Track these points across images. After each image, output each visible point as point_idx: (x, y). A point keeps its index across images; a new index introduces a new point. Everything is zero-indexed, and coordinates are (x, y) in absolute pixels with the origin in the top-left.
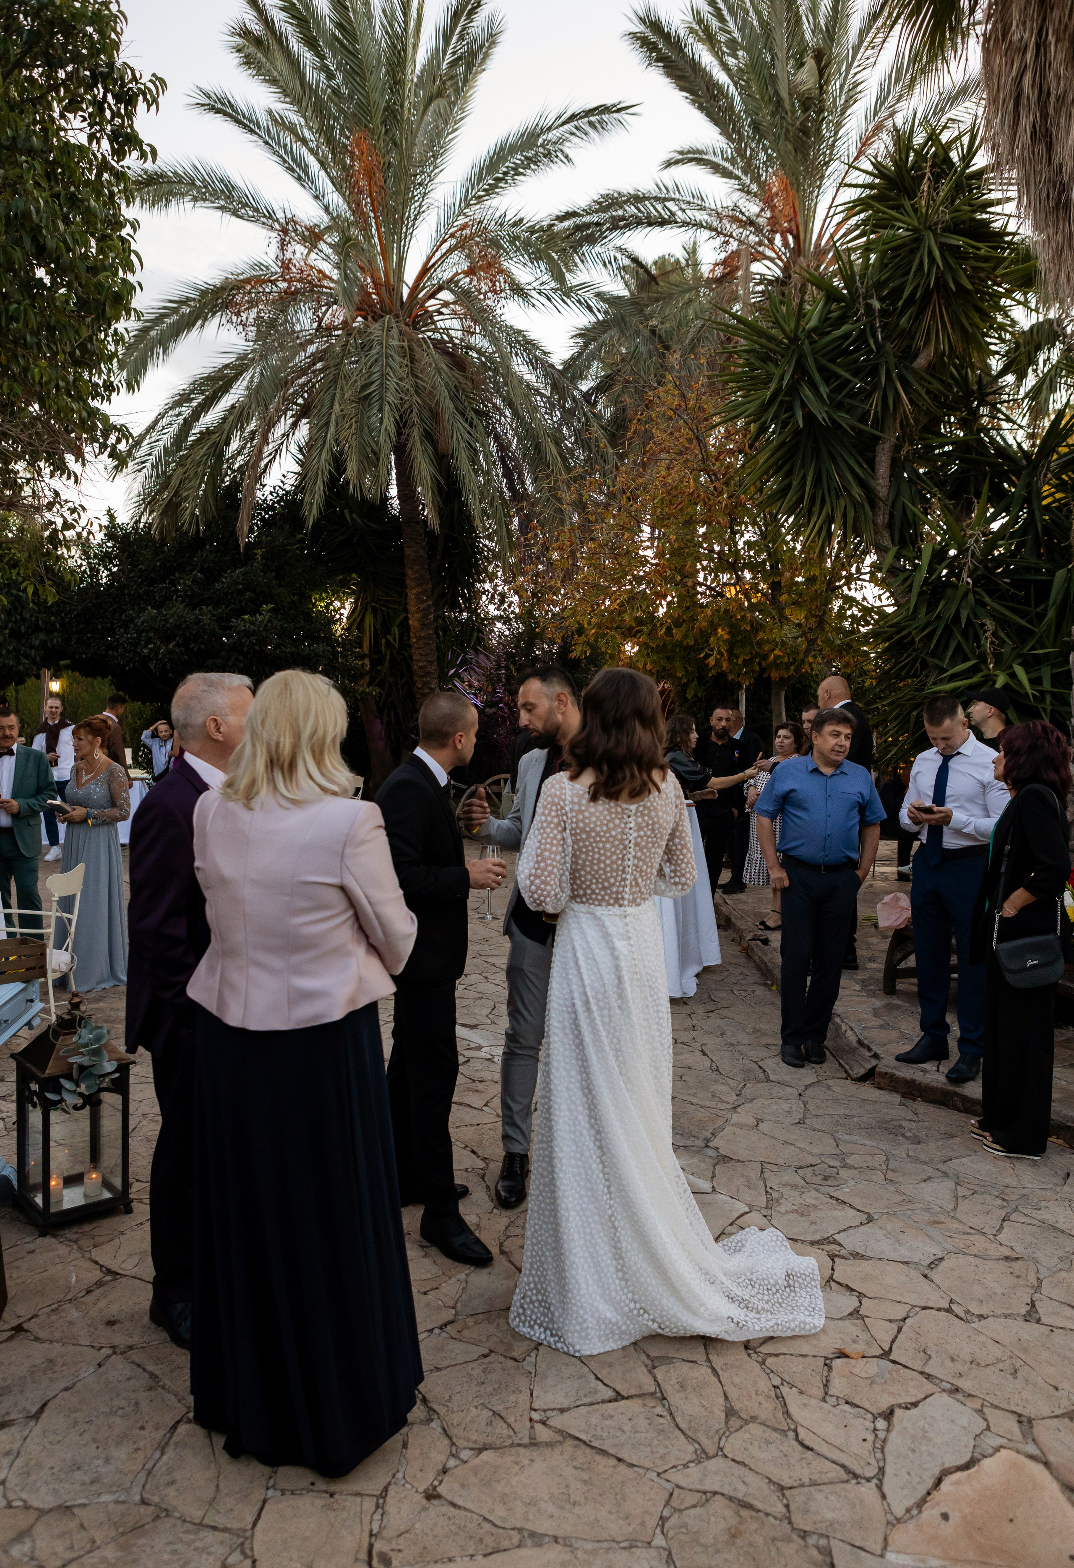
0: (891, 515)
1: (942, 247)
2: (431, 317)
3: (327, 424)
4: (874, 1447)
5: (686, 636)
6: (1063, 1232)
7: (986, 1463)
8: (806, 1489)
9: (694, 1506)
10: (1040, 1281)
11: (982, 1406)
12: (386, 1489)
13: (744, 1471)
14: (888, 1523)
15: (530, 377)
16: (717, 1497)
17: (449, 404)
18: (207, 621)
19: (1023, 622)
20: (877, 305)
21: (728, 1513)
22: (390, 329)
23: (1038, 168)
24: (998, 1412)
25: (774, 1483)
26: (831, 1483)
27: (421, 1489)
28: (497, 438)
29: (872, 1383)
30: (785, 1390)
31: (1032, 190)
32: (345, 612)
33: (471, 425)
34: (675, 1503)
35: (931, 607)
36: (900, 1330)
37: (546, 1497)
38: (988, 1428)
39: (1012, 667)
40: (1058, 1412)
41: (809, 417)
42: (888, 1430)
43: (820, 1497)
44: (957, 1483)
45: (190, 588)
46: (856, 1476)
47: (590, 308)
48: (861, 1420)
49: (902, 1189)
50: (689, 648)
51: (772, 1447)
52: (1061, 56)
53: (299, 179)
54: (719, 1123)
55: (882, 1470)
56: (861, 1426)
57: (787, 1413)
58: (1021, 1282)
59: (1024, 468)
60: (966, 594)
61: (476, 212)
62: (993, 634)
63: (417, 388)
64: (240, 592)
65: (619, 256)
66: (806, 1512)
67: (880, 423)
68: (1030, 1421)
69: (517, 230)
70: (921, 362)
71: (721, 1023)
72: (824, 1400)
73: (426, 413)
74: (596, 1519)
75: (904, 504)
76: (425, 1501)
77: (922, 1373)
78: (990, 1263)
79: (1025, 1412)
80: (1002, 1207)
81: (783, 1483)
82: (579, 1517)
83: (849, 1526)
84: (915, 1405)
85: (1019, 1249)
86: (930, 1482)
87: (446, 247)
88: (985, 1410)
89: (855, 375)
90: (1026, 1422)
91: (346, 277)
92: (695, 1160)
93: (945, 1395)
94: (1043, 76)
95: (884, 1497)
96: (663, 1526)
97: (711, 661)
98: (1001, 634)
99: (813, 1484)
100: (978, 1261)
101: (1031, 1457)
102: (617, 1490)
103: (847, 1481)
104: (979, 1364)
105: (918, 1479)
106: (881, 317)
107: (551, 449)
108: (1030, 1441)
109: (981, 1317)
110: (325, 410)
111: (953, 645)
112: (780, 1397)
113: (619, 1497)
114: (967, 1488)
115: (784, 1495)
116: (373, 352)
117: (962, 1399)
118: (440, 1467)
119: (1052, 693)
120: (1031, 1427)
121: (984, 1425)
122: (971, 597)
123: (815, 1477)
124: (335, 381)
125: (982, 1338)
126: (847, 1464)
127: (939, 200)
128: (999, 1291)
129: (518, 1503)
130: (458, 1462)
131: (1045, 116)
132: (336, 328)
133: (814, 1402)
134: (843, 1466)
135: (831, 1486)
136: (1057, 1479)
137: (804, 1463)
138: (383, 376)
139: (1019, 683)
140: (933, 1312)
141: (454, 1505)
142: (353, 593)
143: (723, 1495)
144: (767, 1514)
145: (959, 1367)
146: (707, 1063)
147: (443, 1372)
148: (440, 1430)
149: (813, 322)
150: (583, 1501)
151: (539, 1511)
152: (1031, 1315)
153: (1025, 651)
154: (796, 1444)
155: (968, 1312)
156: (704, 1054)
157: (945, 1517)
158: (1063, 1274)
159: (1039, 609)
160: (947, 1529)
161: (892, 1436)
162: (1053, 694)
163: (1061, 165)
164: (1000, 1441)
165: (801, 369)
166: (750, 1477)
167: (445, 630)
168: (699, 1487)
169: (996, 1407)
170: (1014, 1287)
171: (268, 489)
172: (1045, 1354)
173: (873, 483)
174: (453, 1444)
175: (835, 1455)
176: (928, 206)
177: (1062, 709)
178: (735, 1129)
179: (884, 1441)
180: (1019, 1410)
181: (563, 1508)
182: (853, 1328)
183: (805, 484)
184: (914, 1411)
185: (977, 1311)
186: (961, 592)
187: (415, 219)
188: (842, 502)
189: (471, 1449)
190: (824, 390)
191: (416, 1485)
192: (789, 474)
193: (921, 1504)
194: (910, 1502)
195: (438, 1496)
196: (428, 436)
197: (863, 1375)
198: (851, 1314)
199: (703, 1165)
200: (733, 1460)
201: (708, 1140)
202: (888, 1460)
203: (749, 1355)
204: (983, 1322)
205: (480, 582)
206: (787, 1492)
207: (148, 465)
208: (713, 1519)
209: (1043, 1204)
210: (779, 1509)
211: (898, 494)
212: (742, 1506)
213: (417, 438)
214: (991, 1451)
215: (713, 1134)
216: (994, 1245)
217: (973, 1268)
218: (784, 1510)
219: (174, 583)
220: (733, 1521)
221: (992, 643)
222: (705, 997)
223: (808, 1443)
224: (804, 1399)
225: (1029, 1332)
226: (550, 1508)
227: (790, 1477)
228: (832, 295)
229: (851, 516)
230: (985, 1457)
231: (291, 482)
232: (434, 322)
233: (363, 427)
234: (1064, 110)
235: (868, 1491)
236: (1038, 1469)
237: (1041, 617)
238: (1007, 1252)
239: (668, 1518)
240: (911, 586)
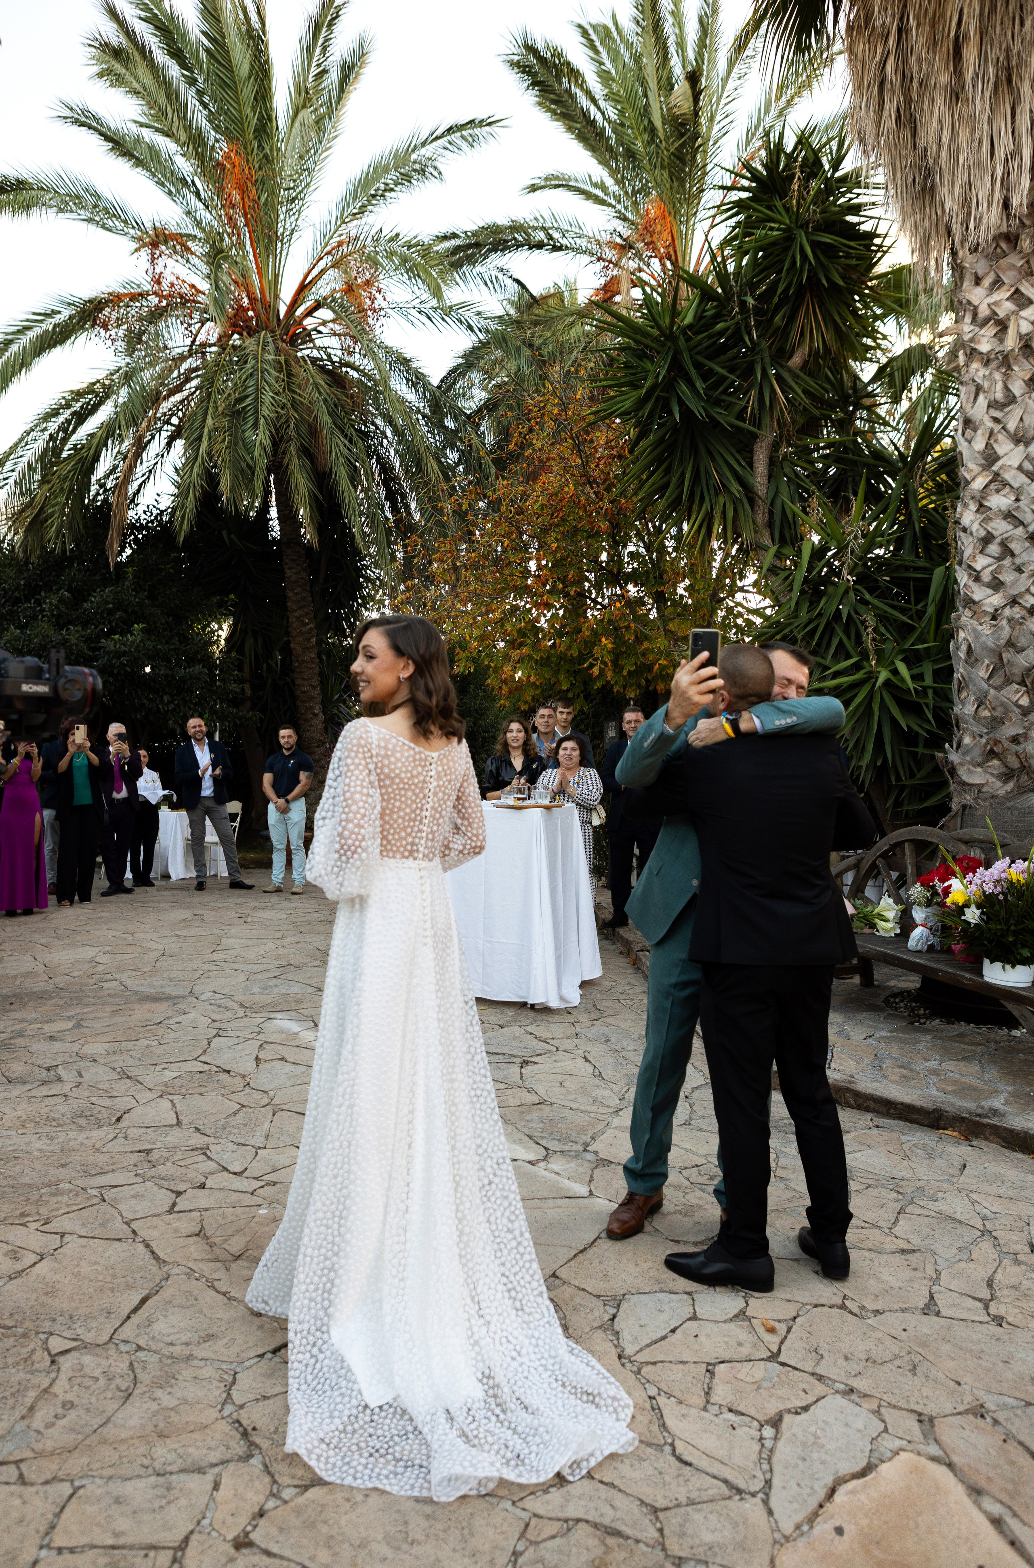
0: (771, 513)
1: (814, 245)
2: (309, 335)
3: (199, 438)
4: (760, 1458)
5: (570, 647)
6: (960, 1222)
7: (884, 1468)
8: (683, 1510)
9: (553, 1537)
10: (938, 1273)
11: (879, 1406)
12: (186, 1540)
13: (613, 1492)
14: (775, 1542)
15: (411, 396)
16: (581, 1525)
17: (327, 418)
18: (73, 641)
19: (905, 619)
20: (751, 301)
21: (592, 1542)
22: (266, 344)
23: (904, 153)
24: (896, 1412)
25: (646, 1505)
26: (712, 1501)
27: (230, 1537)
28: (379, 459)
29: (759, 1388)
30: (662, 1400)
31: (899, 175)
32: (224, 634)
33: (351, 441)
34: (531, 1535)
35: (813, 604)
36: (789, 1330)
37: (380, 1537)
38: (886, 1430)
39: (893, 663)
40: (961, 1408)
41: (686, 412)
42: (776, 1439)
43: (698, 1517)
44: (853, 1492)
45: (57, 607)
46: (739, 1491)
47: (470, 327)
48: (746, 1429)
49: (793, 1185)
50: (572, 661)
51: (645, 1464)
52: (922, 40)
53: (170, 193)
54: (600, 1126)
55: (768, 1483)
56: (747, 1433)
57: (663, 1426)
58: (919, 1274)
59: (900, 470)
60: (846, 592)
61: (353, 228)
62: (874, 630)
63: (294, 402)
64: (110, 612)
65: (500, 276)
66: (683, 1535)
67: (757, 421)
68: (931, 1419)
69: (394, 246)
70: (796, 360)
71: (606, 1030)
72: (705, 1409)
73: (304, 429)
74: (438, 1560)
75: (783, 502)
76: (232, 1551)
77: (813, 1374)
78: (885, 1257)
79: (926, 1411)
80: (898, 1201)
81: (657, 1505)
82: (417, 1558)
83: (730, 1548)
84: (806, 1409)
85: (916, 1241)
86: (822, 1493)
87: (322, 264)
88: (882, 1410)
89: (731, 371)
90: (927, 1422)
91: (217, 287)
92: (573, 1165)
93: (838, 1397)
94: (905, 62)
95: (770, 1512)
96: (515, 1562)
97: (595, 671)
98: (882, 629)
99: (691, 1503)
100: (873, 1255)
101: (934, 1459)
102: (464, 1523)
103: (730, 1498)
104: (874, 1362)
105: (809, 1491)
106: (755, 315)
107: (432, 465)
108: (931, 1441)
109: (877, 1312)
110: (197, 424)
111: (835, 642)
112: (656, 1409)
113: (466, 1532)
114: (863, 1497)
115: (657, 1518)
116: (248, 366)
117: (858, 1400)
118: (256, 1509)
119: (934, 689)
120: (933, 1426)
121: (881, 1427)
122: (852, 594)
123: (694, 1495)
124: (209, 395)
125: (878, 1334)
126: (730, 1478)
127: (809, 199)
128: (896, 1285)
129: (346, 1546)
130: (279, 1503)
131: (908, 101)
132: (210, 346)
133: (694, 1412)
134: (725, 1481)
135: (711, 1505)
136: (962, 1481)
137: (681, 1479)
138: (258, 391)
139: (903, 680)
140: (826, 1309)
141: (268, 1554)
142: (233, 614)
143: (587, 1521)
144: (638, 1541)
145: (855, 1367)
146: (590, 1069)
147: (270, 1401)
148: (261, 1467)
149: (689, 319)
150: (423, 1538)
151: (370, 1554)
152: (930, 1308)
153: (906, 646)
154: (673, 1459)
155: (862, 1308)
156: (586, 1060)
157: (839, 1531)
158: (962, 1265)
159: (919, 607)
160: (842, 1545)
161: (780, 1444)
162: (936, 691)
163: (926, 150)
164: (898, 1443)
165: (677, 367)
166: (619, 1500)
167: (329, 654)
168: (560, 1515)
169: (895, 1407)
170: (911, 1280)
171: (141, 509)
172: (945, 1348)
173: (751, 480)
174: (275, 1482)
175: (716, 1469)
176: (799, 205)
177: (945, 705)
178: (616, 1132)
179: (771, 1451)
180: (919, 1408)
181: (398, 1549)
182: (739, 1331)
183: (683, 482)
184: (804, 1416)
185: (871, 1306)
186: (842, 590)
187: (291, 234)
188: (721, 500)
189: (296, 1486)
190: (700, 385)
191: (223, 1532)
192: (668, 471)
193: (812, 1519)
194: (799, 1517)
195: (250, 1544)
196: (307, 453)
197: (749, 1379)
198: (736, 1316)
199: (581, 1170)
200: (601, 1482)
201: (587, 1145)
202: (775, 1471)
203: (623, 1365)
204: (879, 1317)
205: (367, 609)
206: (661, 1515)
207: (11, 481)
208: (574, 1550)
209: (940, 1195)
210: (653, 1534)
211: (777, 494)
212: (608, 1533)
213: (294, 453)
214: (889, 1454)
215: (592, 1138)
216: (889, 1239)
217: (867, 1262)
218: (656, 1535)
219: (39, 603)
220: (598, 1551)
221: (874, 639)
222: (590, 1006)
223: (687, 1457)
224: (684, 1410)
225: (928, 1325)
226: (384, 1550)
227: (665, 1497)
228: (706, 294)
229: (730, 514)
230: (883, 1462)
231: (166, 503)
232: (312, 341)
233: (237, 441)
234: (927, 95)
235: (753, 1508)
236: (941, 1472)
237: (920, 614)
238: (903, 1245)
239: (522, 1553)
240: (791, 585)
